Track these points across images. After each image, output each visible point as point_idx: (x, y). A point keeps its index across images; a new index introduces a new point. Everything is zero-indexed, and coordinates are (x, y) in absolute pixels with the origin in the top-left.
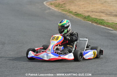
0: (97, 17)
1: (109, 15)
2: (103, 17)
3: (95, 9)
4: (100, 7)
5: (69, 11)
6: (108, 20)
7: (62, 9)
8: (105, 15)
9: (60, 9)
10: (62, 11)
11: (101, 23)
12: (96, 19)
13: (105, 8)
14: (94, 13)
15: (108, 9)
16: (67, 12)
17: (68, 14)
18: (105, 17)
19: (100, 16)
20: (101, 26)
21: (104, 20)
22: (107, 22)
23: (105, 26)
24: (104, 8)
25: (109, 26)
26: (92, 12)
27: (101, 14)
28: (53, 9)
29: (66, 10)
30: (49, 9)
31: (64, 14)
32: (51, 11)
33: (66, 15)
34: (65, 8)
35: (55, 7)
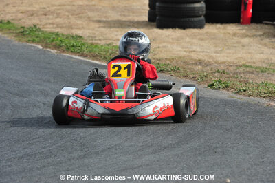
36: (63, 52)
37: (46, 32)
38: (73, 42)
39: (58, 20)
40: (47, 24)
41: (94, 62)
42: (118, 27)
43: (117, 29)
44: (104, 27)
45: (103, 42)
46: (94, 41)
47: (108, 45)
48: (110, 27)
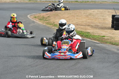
0: (82, 30)
1: (95, 27)
2: (89, 30)
3: (80, 22)
4: (85, 20)
5: (54, 24)
6: (93, 33)
7: (47, 22)
8: (90, 28)
9: (44, 23)
10: (46, 24)
11: (87, 36)
12: (82, 31)
13: (91, 21)
14: (79, 26)
15: (93, 22)
16: (51, 26)
17: (53, 27)
18: (90, 29)
19: (86, 29)
20: (87, 39)
21: (89, 33)
22: (93, 35)
23: (91, 39)
24: (89, 21)
25: (95, 39)
26: (77, 25)
27: (87, 27)
28: (37, 22)
29: (51, 23)
30: (34, 22)
31: (49, 28)
32: (36, 24)
33: (51, 28)
34: (49, 21)
35: (39, 21)
36: (84, 37)
37: (78, 31)
38: (87, 34)
39: (82, 27)
40: (78, 28)
41: (94, 41)
42: (102, 29)
43: (102, 30)
44: (97, 29)
45: (97, 35)
46: (94, 34)
47: (99, 35)
48: (99, 29)
